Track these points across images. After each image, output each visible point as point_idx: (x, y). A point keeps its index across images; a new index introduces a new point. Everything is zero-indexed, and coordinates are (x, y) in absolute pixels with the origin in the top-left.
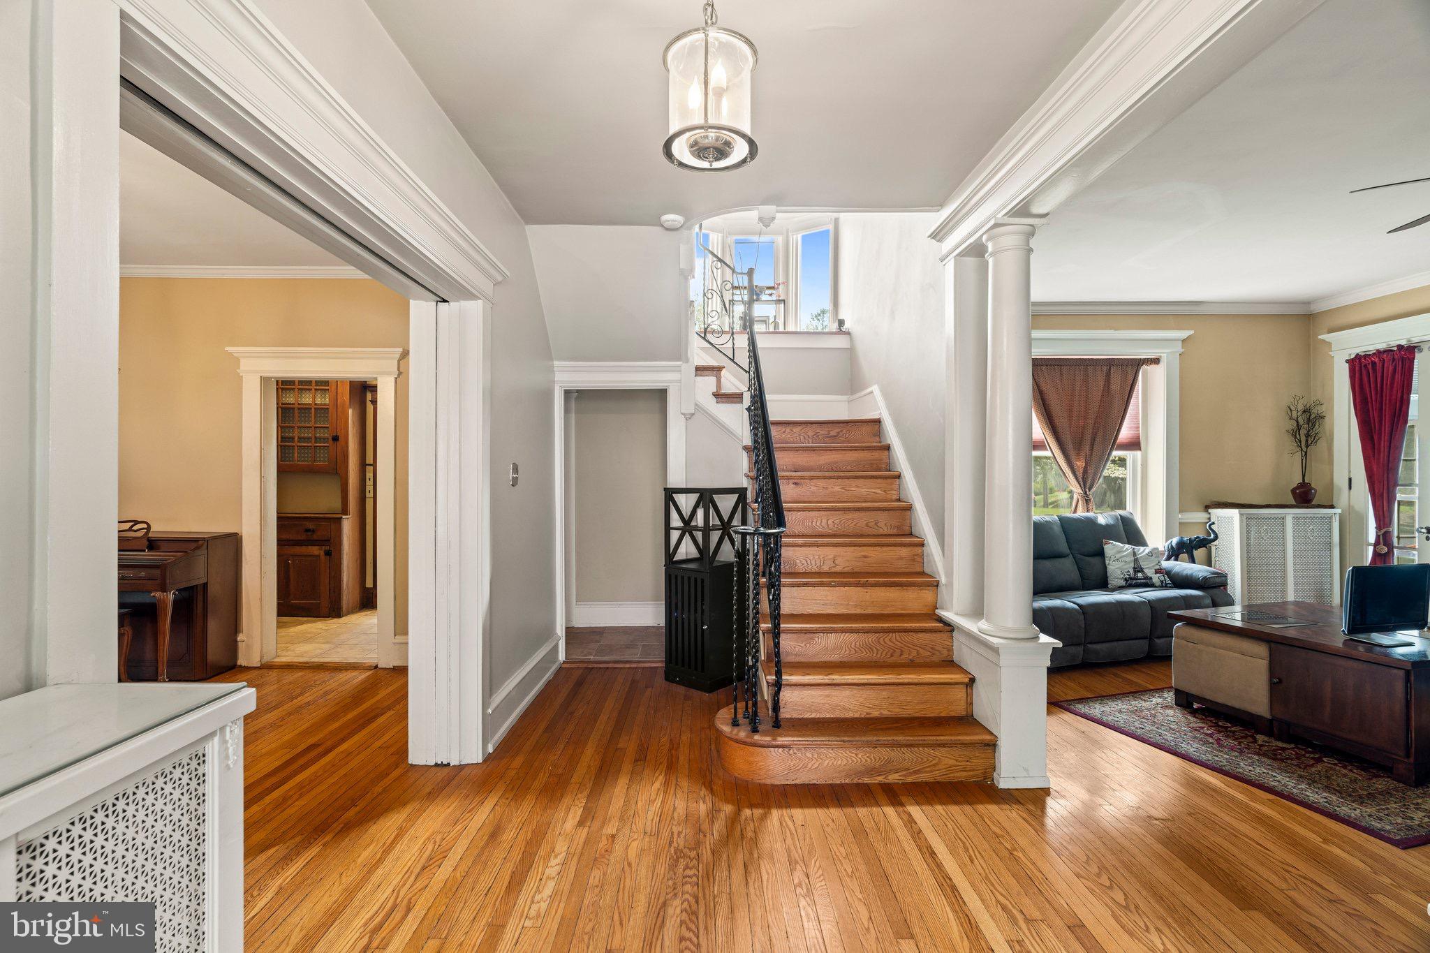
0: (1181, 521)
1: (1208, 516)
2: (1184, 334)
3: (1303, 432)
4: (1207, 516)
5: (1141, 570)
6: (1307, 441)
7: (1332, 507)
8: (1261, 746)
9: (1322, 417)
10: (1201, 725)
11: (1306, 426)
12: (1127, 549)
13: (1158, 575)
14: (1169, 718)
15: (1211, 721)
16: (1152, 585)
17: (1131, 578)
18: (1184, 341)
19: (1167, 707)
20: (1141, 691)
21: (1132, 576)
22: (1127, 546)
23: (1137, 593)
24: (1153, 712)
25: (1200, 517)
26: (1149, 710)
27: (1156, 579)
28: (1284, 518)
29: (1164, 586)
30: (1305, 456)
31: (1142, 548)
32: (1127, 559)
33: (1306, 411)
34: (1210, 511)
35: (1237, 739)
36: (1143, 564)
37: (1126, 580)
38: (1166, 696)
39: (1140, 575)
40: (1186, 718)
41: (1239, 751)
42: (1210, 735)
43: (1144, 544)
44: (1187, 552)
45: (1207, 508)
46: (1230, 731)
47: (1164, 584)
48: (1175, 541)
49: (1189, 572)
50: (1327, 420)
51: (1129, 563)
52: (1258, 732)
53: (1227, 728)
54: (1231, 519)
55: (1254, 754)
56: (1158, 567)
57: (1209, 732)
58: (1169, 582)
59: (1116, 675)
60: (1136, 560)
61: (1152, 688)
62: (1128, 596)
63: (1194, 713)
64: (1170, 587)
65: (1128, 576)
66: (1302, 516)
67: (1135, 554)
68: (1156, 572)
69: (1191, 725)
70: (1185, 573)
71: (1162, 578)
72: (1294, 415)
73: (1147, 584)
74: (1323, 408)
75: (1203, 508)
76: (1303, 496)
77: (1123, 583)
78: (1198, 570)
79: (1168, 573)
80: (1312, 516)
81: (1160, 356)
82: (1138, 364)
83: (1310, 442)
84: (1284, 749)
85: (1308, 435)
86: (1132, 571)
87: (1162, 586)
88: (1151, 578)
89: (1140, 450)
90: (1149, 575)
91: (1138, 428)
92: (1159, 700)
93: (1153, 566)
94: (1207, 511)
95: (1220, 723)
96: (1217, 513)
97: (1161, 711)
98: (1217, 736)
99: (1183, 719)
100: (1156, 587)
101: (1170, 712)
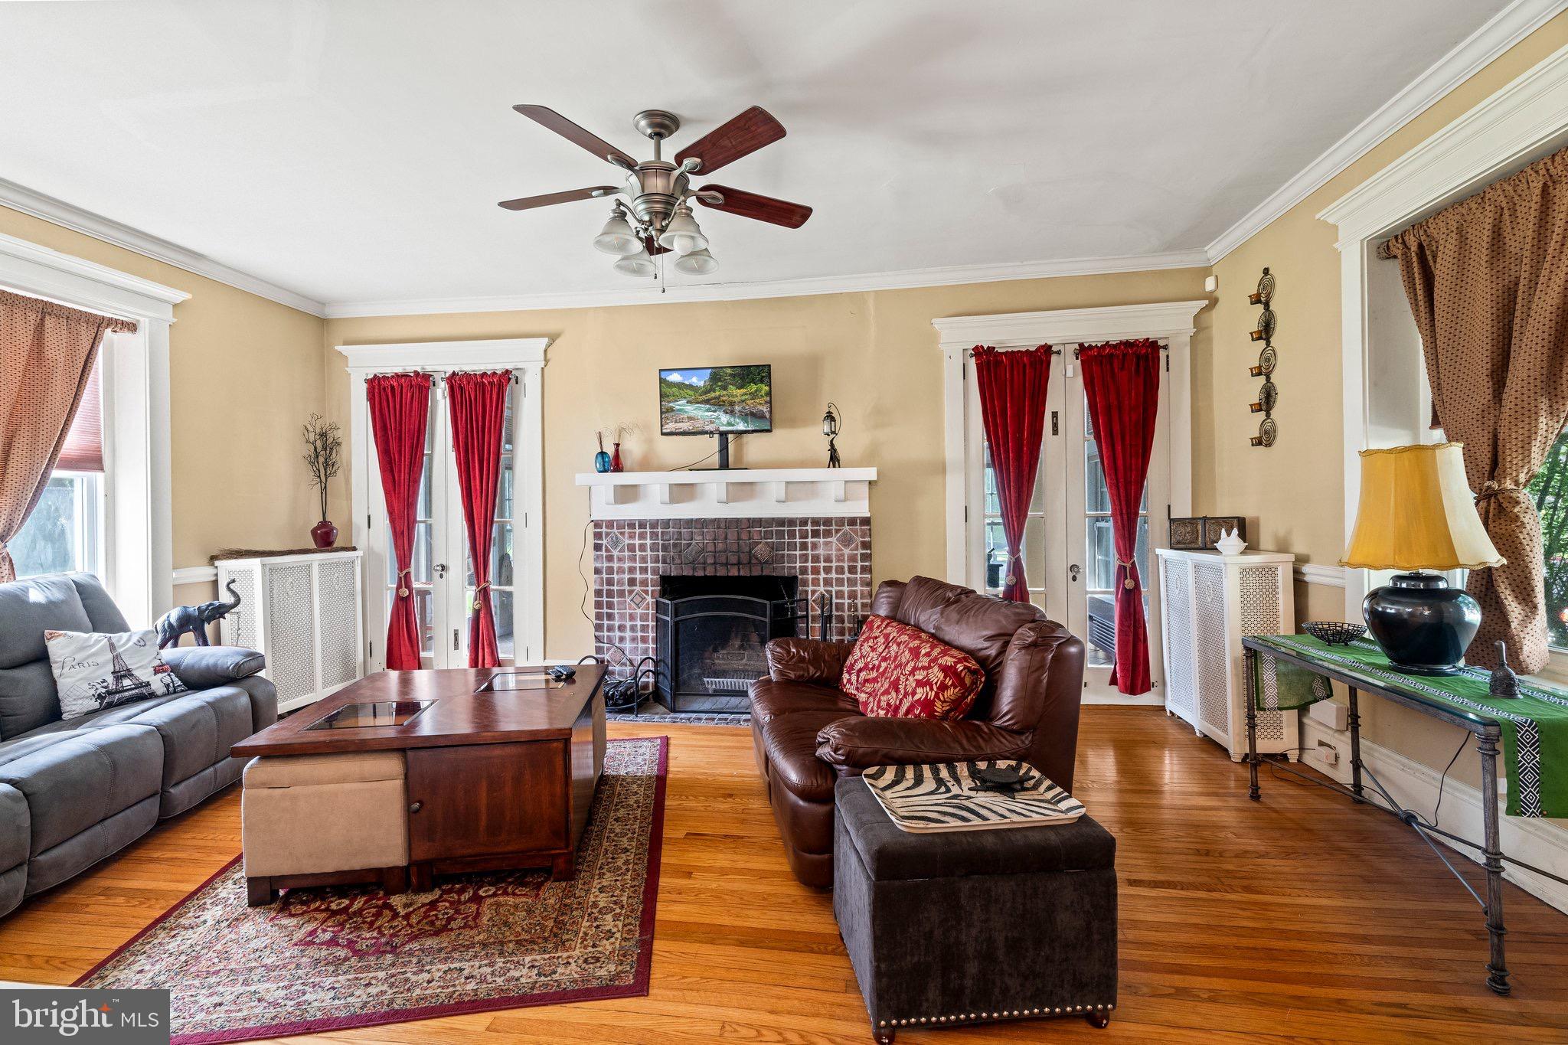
0: (177, 582)
1: (214, 571)
2: (179, 296)
3: (321, 460)
4: (212, 571)
5: (129, 674)
6: (326, 472)
7: (354, 549)
8: (407, 917)
9: (339, 444)
10: (309, 928)
11: (323, 453)
12: (97, 642)
13: (160, 676)
14: (253, 945)
15: (317, 909)
16: (152, 696)
17: (110, 693)
18: (175, 306)
19: (237, 919)
20: (175, 908)
21: (112, 687)
22: (96, 635)
23: (130, 717)
24: (219, 947)
25: (205, 573)
26: (209, 946)
27: (157, 684)
28: (309, 566)
29: (171, 693)
30: (324, 490)
31: (125, 636)
32: (100, 660)
33: (323, 435)
34: (217, 563)
35: (372, 924)
36: (130, 662)
37: (100, 697)
38: (223, 894)
39: (127, 682)
40: (282, 927)
41: (389, 948)
42: (333, 942)
43: (124, 628)
44: (195, 630)
45: (213, 559)
46: (354, 913)
47: (171, 689)
48: (174, 615)
49: (211, 661)
50: (343, 446)
51: (105, 664)
52: (390, 893)
53: (346, 908)
54: (249, 573)
55: (410, 941)
56: (157, 663)
57: (328, 936)
58: (180, 683)
59: (107, 892)
60: (117, 658)
61: (192, 888)
62: (115, 728)
63: (285, 908)
64: (183, 691)
65: (104, 690)
66: (328, 562)
67: (112, 647)
68: (156, 671)
69: (295, 939)
70: (204, 663)
71: (167, 680)
72: (312, 439)
73: (143, 695)
74: (338, 434)
75: (206, 560)
76: (325, 538)
77: (96, 705)
78: (220, 655)
79: (175, 668)
80: (336, 561)
81: (138, 321)
82: (99, 324)
83: (329, 472)
84: (433, 905)
85: (326, 464)
86: (110, 679)
87: (168, 693)
88: (148, 684)
89: (102, 469)
90: (144, 679)
91: (97, 433)
92: (217, 912)
93: (150, 662)
94: (213, 565)
95: (334, 906)
96: (227, 567)
97: (233, 936)
98: (345, 935)
99: (274, 932)
100: (157, 697)
101: (247, 928)
